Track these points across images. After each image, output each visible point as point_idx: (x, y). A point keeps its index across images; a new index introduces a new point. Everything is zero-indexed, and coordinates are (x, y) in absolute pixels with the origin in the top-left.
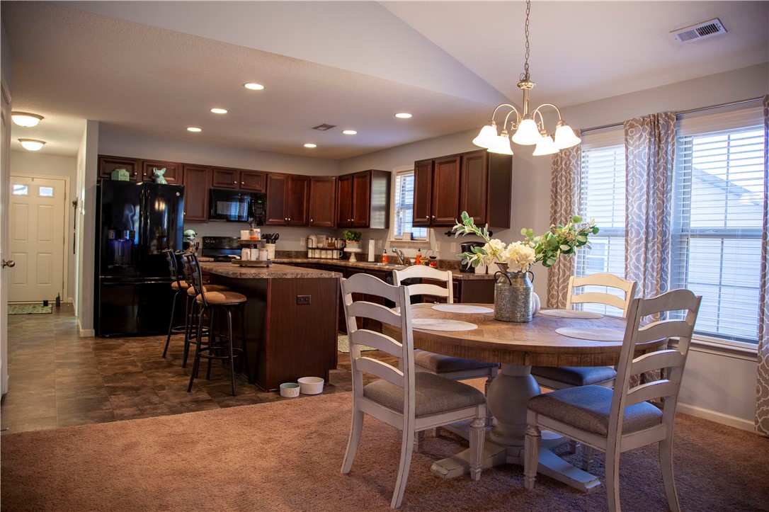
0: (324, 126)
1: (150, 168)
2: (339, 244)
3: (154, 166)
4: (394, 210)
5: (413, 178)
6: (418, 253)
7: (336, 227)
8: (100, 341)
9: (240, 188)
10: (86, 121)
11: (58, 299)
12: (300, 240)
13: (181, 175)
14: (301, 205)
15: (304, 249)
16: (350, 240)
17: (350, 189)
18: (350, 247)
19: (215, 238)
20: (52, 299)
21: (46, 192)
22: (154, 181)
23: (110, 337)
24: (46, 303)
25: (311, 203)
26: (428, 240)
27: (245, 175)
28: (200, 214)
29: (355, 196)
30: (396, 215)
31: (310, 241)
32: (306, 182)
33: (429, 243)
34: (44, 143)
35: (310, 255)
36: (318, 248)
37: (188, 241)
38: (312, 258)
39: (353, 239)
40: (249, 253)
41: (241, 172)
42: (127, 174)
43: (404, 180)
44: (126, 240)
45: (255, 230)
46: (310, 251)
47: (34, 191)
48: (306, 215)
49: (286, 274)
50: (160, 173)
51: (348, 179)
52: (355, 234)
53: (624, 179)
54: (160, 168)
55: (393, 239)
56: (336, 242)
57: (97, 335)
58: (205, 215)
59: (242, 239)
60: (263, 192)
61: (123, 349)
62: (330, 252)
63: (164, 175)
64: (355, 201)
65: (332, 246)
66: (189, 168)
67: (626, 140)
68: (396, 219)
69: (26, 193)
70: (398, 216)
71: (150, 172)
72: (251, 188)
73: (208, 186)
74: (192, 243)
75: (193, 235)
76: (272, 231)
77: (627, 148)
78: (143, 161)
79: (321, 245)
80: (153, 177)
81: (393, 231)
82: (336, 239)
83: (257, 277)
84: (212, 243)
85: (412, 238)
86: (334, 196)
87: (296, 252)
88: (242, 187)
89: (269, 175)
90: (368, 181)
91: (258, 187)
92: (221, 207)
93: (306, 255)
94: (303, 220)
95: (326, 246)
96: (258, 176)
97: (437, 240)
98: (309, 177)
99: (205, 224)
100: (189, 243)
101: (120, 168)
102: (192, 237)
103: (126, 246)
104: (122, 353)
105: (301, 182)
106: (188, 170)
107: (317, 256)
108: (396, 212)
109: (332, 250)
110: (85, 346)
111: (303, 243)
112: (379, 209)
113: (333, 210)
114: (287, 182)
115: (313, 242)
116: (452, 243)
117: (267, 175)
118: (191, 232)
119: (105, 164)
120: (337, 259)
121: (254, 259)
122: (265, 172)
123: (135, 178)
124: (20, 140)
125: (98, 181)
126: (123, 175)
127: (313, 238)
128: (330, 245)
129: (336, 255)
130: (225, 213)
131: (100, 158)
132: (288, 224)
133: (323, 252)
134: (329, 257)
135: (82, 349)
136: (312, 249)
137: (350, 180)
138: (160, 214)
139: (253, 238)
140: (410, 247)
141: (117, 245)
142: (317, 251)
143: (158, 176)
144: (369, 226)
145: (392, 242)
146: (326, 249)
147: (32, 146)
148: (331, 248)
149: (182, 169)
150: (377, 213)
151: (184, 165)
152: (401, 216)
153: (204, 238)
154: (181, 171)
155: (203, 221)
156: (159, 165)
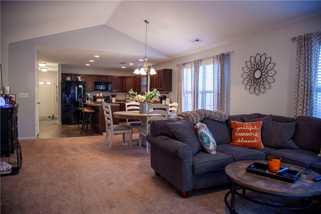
0: (122, 63)
1: (76, 76)
8: (63, 125)
10: (58, 64)
11: (53, 116)
12: (123, 96)
13: (86, 78)
14: (123, 85)
15: (125, 99)
20: (51, 116)
21: (49, 83)
22: (78, 80)
23: (66, 125)
24: (49, 117)
25: (126, 84)
27: (105, 77)
28: (91, 89)
29: (137, 82)
32: (124, 78)
34: (48, 69)
38: (127, 102)
40: (98, 100)
42: (70, 78)
44: (70, 97)
45: (100, 94)
46: (127, 100)
47: (45, 83)
48: (125, 88)
50: (79, 77)
53: (191, 78)
54: (79, 76)
57: (62, 124)
60: (111, 82)
61: (68, 127)
64: (138, 84)
67: (191, 67)
69: (43, 84)
71: (76, 77)
72: (107, 81)
73: (94, 81)
74: (89, 98)
76: (114, 94)
77: (191, 69)
78: (75, 74)
79: (130, 98)
80: (77, 79)
86: (133, 82)
87: (122, 100)
88: (104, 80)
90: (140, 78)
91: (109, 80)
92: (98, 87)
93: (125, 101)
94: (124, 90)
96: (109, 77)
98: (126, 76)
101: (68, 77)
103: (70, 99)
104: (68, 128)
106: (88, 76)
107: (129, 101)
110: (59, 126)
111: (125, 97)
112: (145, 86)
113: (133, 87)
114: (118, 78)
117: (112, 77)
118: (89, 95)
119: (64, 76)
121: (100, 101)
123: (72, 79)
124: (41, 69)
125: (62, 81)
126: (69, 79)
131: (62, 74)
132: (119, 91)
135: (58, 127)
137: (137, 78)
138: (81, 89)
139: (100, 96)
141: (67, 99)
143: (79, 79)
144: (141, 92)
147: (44, 70)
150: (145, 87)
151: (86, 75)
153: (94, 96)
154: (85, 76)
155: (93, 91)
156: (79, 75)
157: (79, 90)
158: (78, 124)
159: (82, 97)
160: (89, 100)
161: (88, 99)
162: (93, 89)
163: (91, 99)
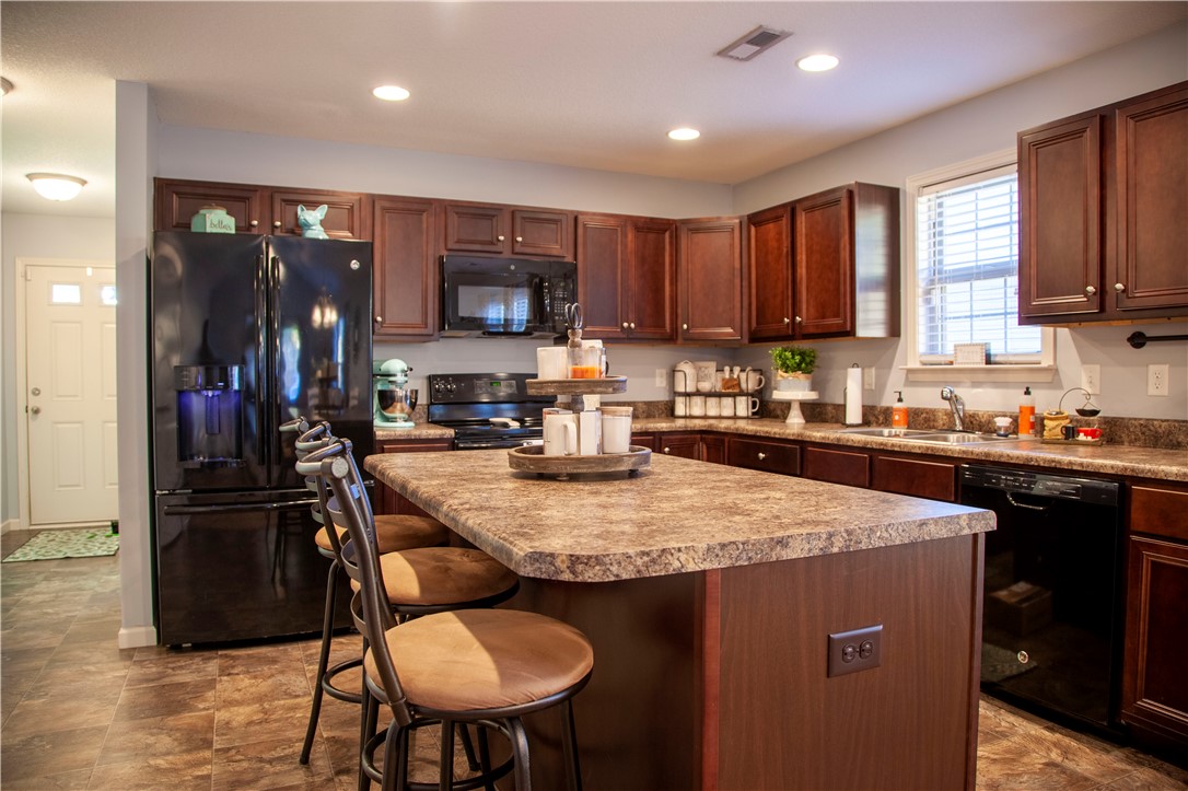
1: (288, 207)
2: (749, 381)
3: (296, 203)
4: (915, 285)
5: (1015, 186)
6: (1025, 401)
7: (746, 341)
9: (513, 253)
10: (113, 83)
12: (653, 376)
13: (369, 222)
14: (658, 289)
15: (663, 396)
16: (787, 368)
17: (786, 244)
18: (789, 388)
19: (457, 378)
25: (681, 286)
26: (1047, 362)
27: (524, 218)
28: (416, 318)
29: (802, 257)
30: (920, 301)
31: (680, 376)
32: (667, 235)
33: (1053, 371)
34: (84, 182)
35: (680, 410)
36: (698, 393)
37: (392, 387)
38: (685, 417)
39: (798, 368)
40: (572, 427)
41: (513, 212)
42: (230, 219)
43: (940, 205)
45: (587, 344)
46: (680, 400)
48: (671, 314)
49: (783, 542)
51: (777, 219)
52: (802, 354)
54: (313, 205)
55: (914, 364)
56: (743, 376)
58: (430, 321)
59: (541, 378)
60: (569, 259)
62: (728, 401)
63: (322, 223)
64: (802, 271)
65: (733, 387)
66: (387, 204)
68: (922, 310)
70: (928, 301)
71: (288, 216)
72: (539, 251)
73: (433, 249)
74: (400, 393)
75: (403, 371)
78: (273, 192)
79: (706, 386)
80: (298, 227)
81: (915, 341)
82: (743, 370)
83: (656, 571)
84: (451, 391)
85: (988, 361)
86: (737, 265)
87: (645, 403)
88: (518, 249)
89: (580, 217)
90: (845, 213)
91: (555, 249)
92: (468, 302)
93: (669, 410)
94: (664, 326)
95: (719, 387)
96: (555, 222)
97: (1085, 360)
98: (674, 221)
99: (432, 345)
100: (392, 392)
101: (210, 207)
102: (400, 378)
103: (222, 407)
105: (656, 234)
106: (384, 209)
107: (697, 411)
108: (920, 291)
109: (734, 396)
111: (660, 382)
113: (738, 299)
114: (625, 235)
115: (688, 376)
116: (1152, 368)
117: (576, 219)
118: (396, 365)
119: (175, 199)
120: (747, 418)
121: (589, 449)
122: (572, 212)
124: (30, 176)
126: (218, 221)
127: (687, 368)
128: (727, 383)
129: (743, 407)
130: (477, 316)
132: (628, 338)
133: (712, 401)
134: (728, 412)
136: (687, 395)
137: (785, 222)
139: (584, 372)
140: (976, 384)
141: (197, 404)
142: (698, 400)
143: (308, 226)
144: (851, 333)
145: (910, 371)
146: (719, 395)
148: (732, 390)
149: (369, 209)
150: (872, 296)
151: (373, 199)
152: (936, 301)
153: (431, 379)
154: (366, 211)
155: (425, 338)
156: (311, 199)
157: (316, 345)
158: (316, 636)
159: (340, 385)
160: (399, 410)
161: (387, 399)
162: (432, 319)
163: (413, 405)
